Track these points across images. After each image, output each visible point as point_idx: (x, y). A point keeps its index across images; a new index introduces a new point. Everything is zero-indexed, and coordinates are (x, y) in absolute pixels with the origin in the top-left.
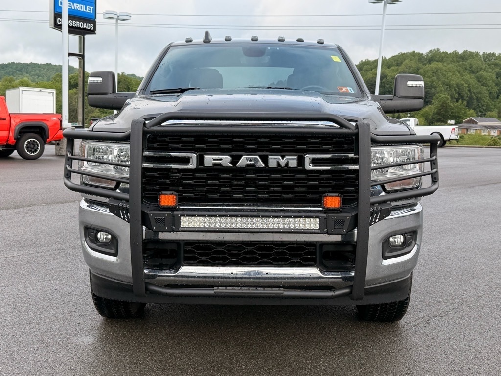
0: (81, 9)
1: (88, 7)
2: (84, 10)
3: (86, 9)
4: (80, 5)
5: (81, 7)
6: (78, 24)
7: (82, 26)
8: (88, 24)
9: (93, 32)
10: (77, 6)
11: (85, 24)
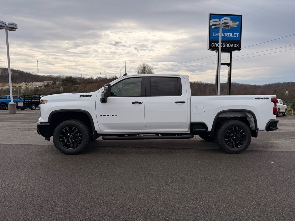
0: (229, 35)
1: (234, 34)
2: (232, 36)
3: (233, 35)
4: (228, 33)
5: (229, 34)
6: (227, 45)
7: (229, 46)
8: (234, 44)
9: (239, 48)
10: (226, 34)
11: (232, 44)
